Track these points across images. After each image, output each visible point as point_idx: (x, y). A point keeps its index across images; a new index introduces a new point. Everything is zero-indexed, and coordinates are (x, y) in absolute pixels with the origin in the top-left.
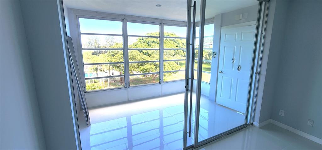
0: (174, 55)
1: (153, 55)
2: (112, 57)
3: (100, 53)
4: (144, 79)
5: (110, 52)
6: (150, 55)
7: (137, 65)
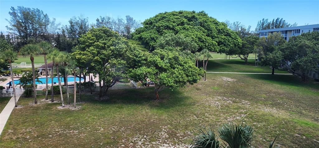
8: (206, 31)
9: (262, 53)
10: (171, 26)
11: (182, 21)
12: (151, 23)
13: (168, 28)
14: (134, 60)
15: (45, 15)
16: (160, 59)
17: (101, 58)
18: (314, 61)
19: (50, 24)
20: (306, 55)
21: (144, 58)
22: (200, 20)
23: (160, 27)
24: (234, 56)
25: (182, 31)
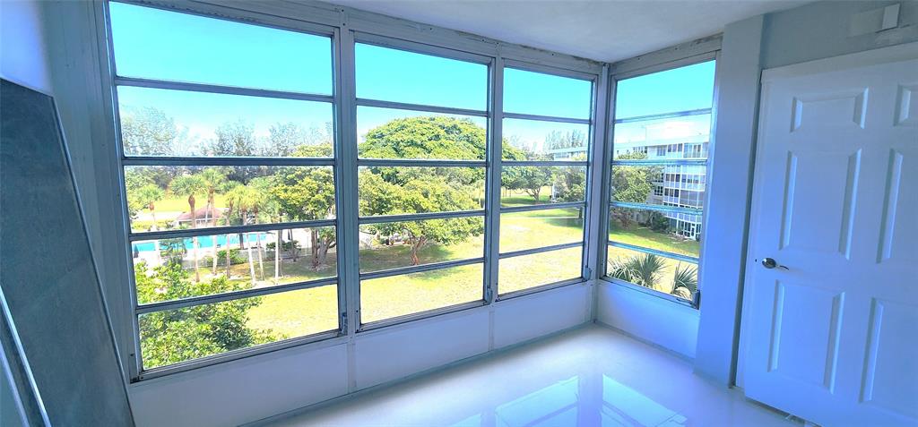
0: (473, 181)
1: (412, 182)
2: (290, 188)
3: (252, 175)
4: (385, 250)
5: (281, 173)
6: (401, 181)
7: (366, 210)
8: (477, 150)
9: (564, 184)
10: (419, 143)
11: (436, 133)
12: (382, 136)
13: (412, 144)
14: (380, 199)
15: (169, 119)
16: (422, 197)
17: (326, 197)
18: (638, 196)
19: (177, 138)
20: (626, 187)
21: (395, 195)
22: (465, 133)
23: (398, 143)
24: (519, 190)
25: (438, 149)
